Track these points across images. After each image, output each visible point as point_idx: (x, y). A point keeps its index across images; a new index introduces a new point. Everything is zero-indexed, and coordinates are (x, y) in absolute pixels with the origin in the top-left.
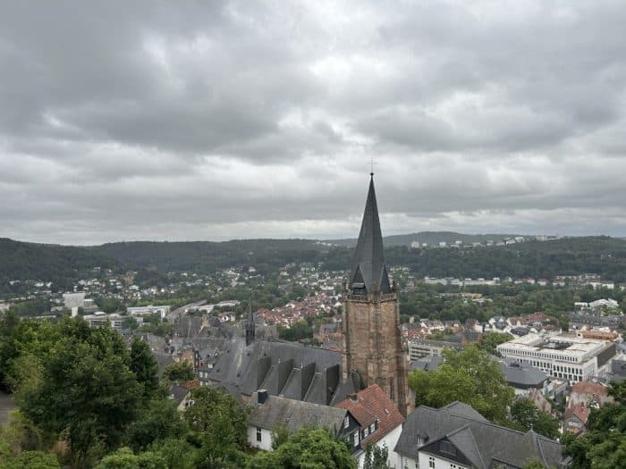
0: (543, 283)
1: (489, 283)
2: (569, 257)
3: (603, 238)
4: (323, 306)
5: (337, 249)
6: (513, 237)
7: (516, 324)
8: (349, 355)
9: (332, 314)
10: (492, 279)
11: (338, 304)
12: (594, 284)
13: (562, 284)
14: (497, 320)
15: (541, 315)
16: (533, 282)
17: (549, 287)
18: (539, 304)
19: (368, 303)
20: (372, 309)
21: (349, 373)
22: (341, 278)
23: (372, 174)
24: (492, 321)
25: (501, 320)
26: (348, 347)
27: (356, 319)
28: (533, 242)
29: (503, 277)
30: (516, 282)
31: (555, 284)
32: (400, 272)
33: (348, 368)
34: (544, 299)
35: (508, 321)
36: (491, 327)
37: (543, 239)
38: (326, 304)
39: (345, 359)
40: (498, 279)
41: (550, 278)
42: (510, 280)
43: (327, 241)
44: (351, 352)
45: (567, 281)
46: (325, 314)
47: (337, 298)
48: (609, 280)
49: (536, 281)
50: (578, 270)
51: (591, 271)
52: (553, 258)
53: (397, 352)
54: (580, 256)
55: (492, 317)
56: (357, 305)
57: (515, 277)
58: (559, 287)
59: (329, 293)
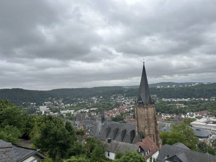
0: (206, 100)
1: (186, 100)
4: (126, 109)
5: (130, 89)
6: (194, 83)
7: (197, 115)
8: (138, 126)
9: (130, 112)
10: (187, 99)
11: (132, 109)
14: (190, 113)
15: (207, 111)
16: (203, 99)
17: (209, 101)
18: (205, 107)
19: (144, 108)
20: (146, 110)
21: (138, 133)
22: (132, 99)
23: (144, 63)
24: (188, 114)
25: (192, 113)
26: (137, 124)
27: (140, 114)
28: (202, 85)
29: (191, 98)
30: (196, 100)
31: (211, 100)
32: (153, 97)
33: (138, 131)
34: (207, 105)
35: (194, 114)
36: (188, 116)
37: (206, 84)
38: (128, 109)
39: (137, 128)
40: (189, 98)
41: (209, 98)
42: (194, 99)
43: (127, 87)
46: (127, 112)
47: (131, 106)
49: (204, 99)
52: (210, 90)
53: (155, 125)
55: (188, 112)
56: (140, 109)
57: (196, 98)
58: (213, 101)
59: (128, 105)
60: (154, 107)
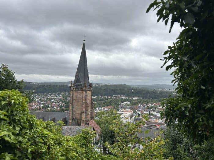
0: (110, 98)
1: (94, 97)
2: (116, 89)
3: (124, 85)
4: (36, 106)
6: (100, 84)
7: (104, 109)
8: (73, 112)
9: (40, 109)
10: (95, 96)
11: (42, 105)
12: (123, 98)
13: (115, 98)
14: (99, 108)
15: (111, 106)
16: (107, 97)
17: (111, 98)
18: (110, 103)
19: (83, 91)
20: (84, 93)
21: (72, 120)
22: (42, 96)
24: (97, 109)
25: (100, 108)
26: (72, 109)
27: (76, 98)
28: (106, 85)
29: (98, 96)
30: (102, 97)
31: (113, 98)
33: (72, 117)
34: (111, 102)
35: (102, 108)
36: (97, 110)
37: (109, 85)
38: (37, 105)
39: (71, 114)
40: (97, 96)
41: (111, 96)
42: (100, 96)
43: (36, 83)
44: (74, 111)
45: (116, 97)
46: (37, 109)
47: (41, 103)
48: (127, 96)
49: (108, 97)
50: (119, 94)
51: (122, 94)
52: (112, 90)
53: (91, 110)
54: (120, 90)
55: (97, 107)
56: (77, 92)
57: (102, 96)
58: (114, 99)
59: (38, 102)
60: (91, 90)
